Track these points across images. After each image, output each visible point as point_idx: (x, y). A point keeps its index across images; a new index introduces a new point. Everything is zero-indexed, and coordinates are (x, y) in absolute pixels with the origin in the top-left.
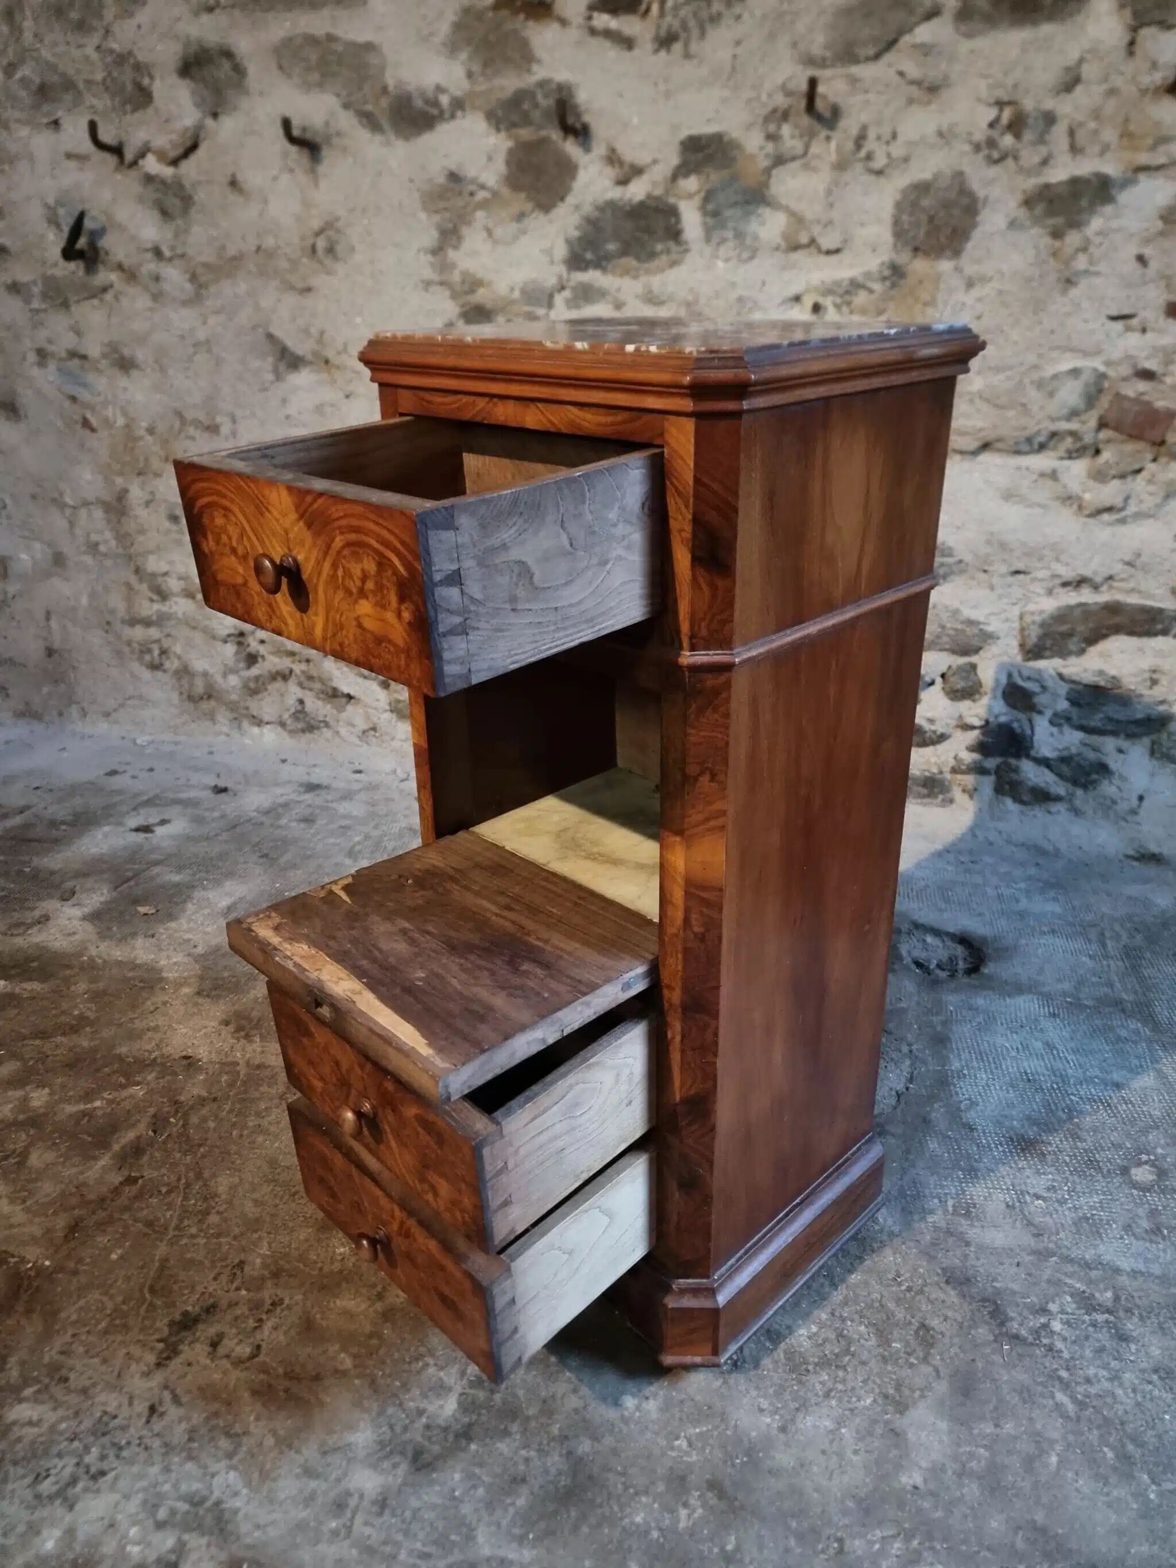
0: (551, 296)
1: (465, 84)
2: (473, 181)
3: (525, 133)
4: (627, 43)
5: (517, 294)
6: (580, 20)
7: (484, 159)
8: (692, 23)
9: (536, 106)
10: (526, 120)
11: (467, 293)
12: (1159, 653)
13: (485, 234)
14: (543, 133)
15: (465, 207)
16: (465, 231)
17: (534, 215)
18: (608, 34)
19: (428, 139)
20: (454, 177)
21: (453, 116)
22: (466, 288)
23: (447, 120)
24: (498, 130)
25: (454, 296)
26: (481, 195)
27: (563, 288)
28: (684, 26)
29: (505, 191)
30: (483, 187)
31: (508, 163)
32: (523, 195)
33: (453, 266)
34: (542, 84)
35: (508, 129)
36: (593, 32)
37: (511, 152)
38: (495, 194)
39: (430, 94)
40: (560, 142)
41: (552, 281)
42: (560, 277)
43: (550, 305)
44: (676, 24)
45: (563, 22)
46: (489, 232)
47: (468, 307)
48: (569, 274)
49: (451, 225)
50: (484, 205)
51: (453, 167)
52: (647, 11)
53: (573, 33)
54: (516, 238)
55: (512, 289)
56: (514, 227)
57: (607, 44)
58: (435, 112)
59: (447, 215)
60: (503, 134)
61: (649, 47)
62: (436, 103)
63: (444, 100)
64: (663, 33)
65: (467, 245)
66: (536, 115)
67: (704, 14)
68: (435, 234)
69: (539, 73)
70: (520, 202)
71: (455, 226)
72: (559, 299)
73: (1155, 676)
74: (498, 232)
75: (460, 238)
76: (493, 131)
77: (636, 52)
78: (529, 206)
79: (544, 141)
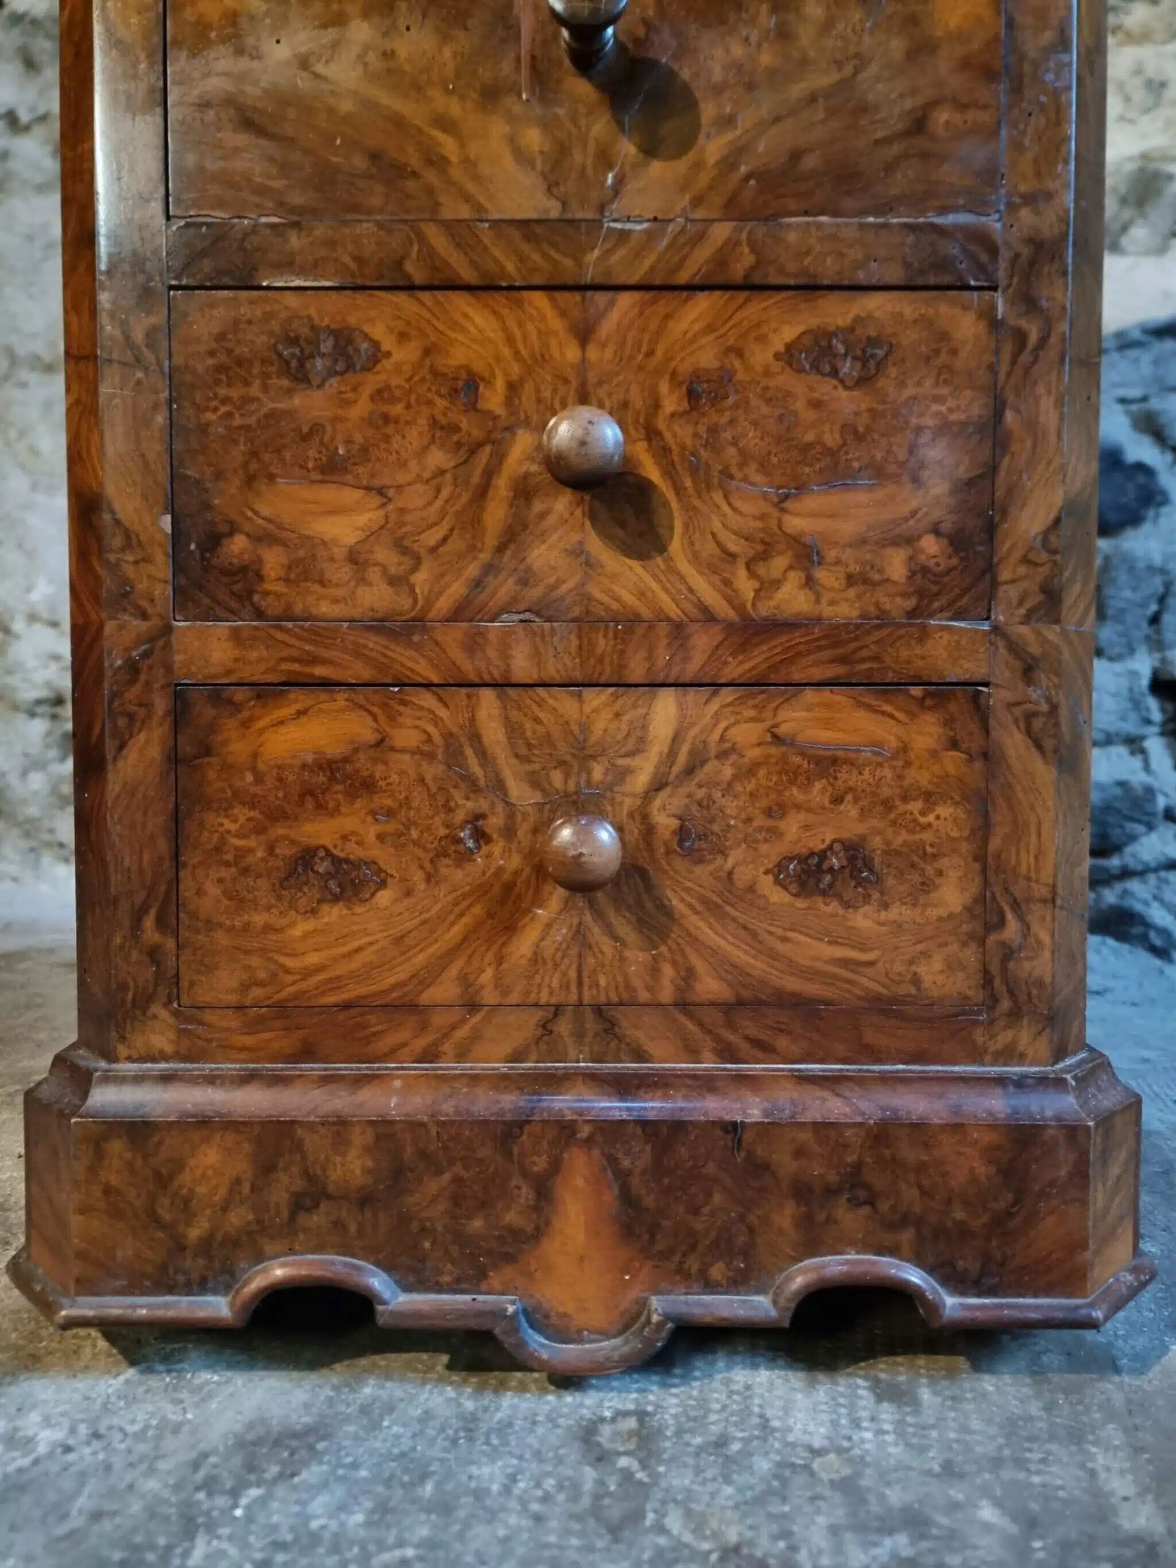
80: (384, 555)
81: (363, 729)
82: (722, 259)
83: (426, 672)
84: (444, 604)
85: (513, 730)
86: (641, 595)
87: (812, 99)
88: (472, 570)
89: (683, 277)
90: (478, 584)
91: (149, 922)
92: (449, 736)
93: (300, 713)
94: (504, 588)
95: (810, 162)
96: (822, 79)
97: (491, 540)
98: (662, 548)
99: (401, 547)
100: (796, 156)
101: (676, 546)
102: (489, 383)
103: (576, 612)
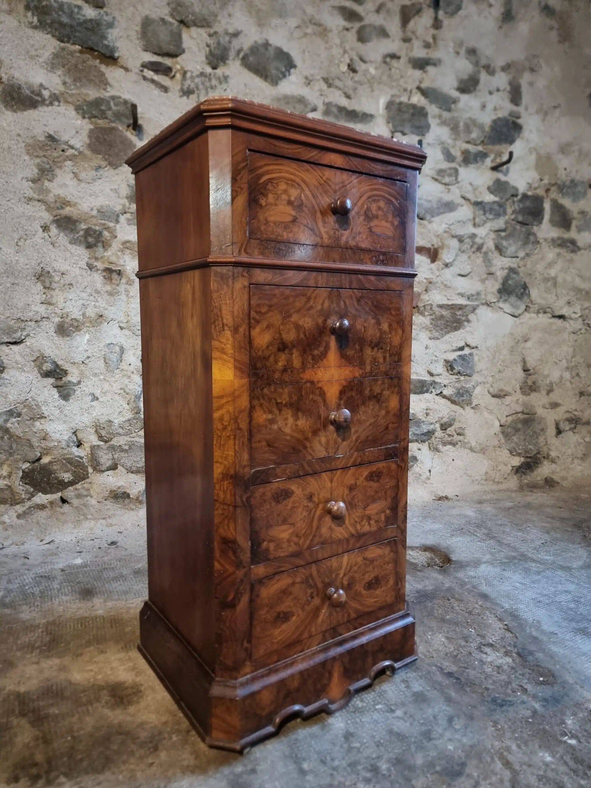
0: (118, 216)
1: (62, 88)
2: (66, 143)
3: (101, 123)
4: (165, 89)
5: (95, 213)
6: (137, 71)
7: (74, 132)
8: (201, 87)
9: (110, 109)
10: (103, 115)
11: (58, 208)
12: (428, 401)
13: (72, 175)
14: (113, 125)
15: (58, 157)
16: (58, 171)
17: (106, 169)
18: (153, 81)
19: (31, 114)
20: (51, 138)
21: (51, 104)
22: (58, 205)
23: (48, 106)
24: (84, 117)
25: (49, 209)
26: (71, 152)
27: (125, 213)
28: (197, 88)
29: (88, 153)
30: (72, 147)
31: (90, 137)
32: (100, 156)
33: (48, 191)
34: (113, 98)
35: (90, 118)
36: (145, 78)
37: (91, 131)
38: (80, 153)
39: (36, 88)
40: (124, 131)
41: (118, 208)
42: (124, 206)
43: (117, 222)
44: (193, 86)
45: (126, 69)
46: (75, 175)
47: (58, 217)
48: (130, 204)
49: (48, 166)
50: (72, 158)
51: (52, 133)
52: (174, 76)
53: (133, 76)
54: (94, 180)
55: (92, 209)
56: (94, 173)
57: (153, 86)
58: (38, 98)
59: (45, 160)
60: (87, 120)
61: (178, 94)
62: (40, 94)
63: (46, 94)
64: (185, 88)
65: (59, 180)
66: (109, 113)
67: (208, 84)
68: (36, 171)
69: (110, 92)
70: (98, 160)
71: (51, 168)
72: (122, 219)
73: (428, 411)
74: (83, 175)
75: (54, 176)
76: (80, 117)
77: (170, 94)
78: (103, 163)
79: (113, 129)
80: (295, 539)
81: (289, 581)
82: (355, 461)
83: (302, 563)
84: (305, 547)
85: (318, 571)
86: (341, 534)
87: (370, 425)
88: (310, 538)
89: (349, 465)
90: (312, 540)
91: (245, 642)
92: (306, 577)
93: (278, 581)
94: (317, 540)
95: (370, 438)
96: (372, 420)
97: (314, 530)
98: (344, 523)
99: (297, 536)
100: (368, 437)
101: (347, 522)
102: (314, 494)
103: (330, 542)
